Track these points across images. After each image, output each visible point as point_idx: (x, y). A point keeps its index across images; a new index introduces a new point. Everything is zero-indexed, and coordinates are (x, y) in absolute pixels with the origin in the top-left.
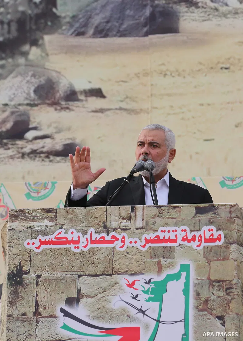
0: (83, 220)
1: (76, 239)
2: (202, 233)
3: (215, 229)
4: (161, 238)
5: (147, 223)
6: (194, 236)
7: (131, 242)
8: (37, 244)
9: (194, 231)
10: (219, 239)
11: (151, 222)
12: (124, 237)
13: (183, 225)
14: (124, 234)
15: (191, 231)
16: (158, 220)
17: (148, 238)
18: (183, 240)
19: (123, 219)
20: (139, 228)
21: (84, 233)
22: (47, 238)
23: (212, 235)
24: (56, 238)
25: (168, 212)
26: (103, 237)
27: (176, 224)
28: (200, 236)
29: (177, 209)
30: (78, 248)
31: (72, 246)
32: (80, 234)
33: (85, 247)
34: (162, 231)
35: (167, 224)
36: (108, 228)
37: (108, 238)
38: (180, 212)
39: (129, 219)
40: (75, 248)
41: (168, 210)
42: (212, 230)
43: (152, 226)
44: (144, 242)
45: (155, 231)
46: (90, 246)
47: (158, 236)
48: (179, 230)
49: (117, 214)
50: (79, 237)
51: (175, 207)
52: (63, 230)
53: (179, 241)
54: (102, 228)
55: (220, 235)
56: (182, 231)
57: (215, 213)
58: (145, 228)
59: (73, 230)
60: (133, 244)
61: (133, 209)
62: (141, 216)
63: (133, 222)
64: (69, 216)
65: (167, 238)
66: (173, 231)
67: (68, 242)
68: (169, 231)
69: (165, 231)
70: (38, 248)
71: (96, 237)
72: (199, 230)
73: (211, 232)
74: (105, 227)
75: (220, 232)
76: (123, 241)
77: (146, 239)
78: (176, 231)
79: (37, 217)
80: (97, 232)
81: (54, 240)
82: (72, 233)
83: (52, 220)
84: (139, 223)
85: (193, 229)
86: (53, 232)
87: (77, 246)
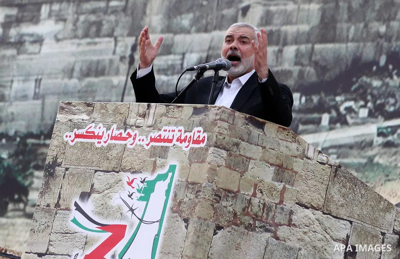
0: (111, 116)
1: (101, 134)
2: (192, 134)
3: (202, 131)
4: (162, 138)
5: (156, 121)
6: (186, 136)
7: (140, 140)
8: (73, 137)
9: (188, 132)
10: (203, 141)
11: (159, 120)
12: (136, 135)
13: (181, 125)
14: (137, 132)
15: (185, 132)
16: (164, 119)
17: (153, 137)
18: (177, 140)
19: (140, 116)
20: (149, 127)
21: (108, 129)
22: (80, 132)
23: (199, 137)
24: (87, 132)
25: (173, 112)
26: (121, 134)
27: (176, 124)
28: (190, 137)
29: (180, 109)
30: (100, 143)
31: (96, 141)
32: (105, 129)
33: (105, 142)
34: (164, 131)
35: (169, 123)
36: (127, 125)
37: (124, 135)
38: (181, 112)
39: (144, 116)
40: (98, 143)
41: (174, 109)
42: (200, 132)
43: (159, 125)
44: (149, 141)
45: (160, 130)
46: (110, 141)
47: (160, 136)
48: (177, 130)
49: (136, 111)
50: (103, 133)
51: (179, 107)
52: (93, 125)
53: (174, 142)
54: (122, 125)
55: (204, 137)
56: (179, 131)
57: (205, 115)
58: (153, 127)
59: (101, 125)
60: (141, 142)
61: (149, 106)
62: (153, 114)
63: (146, 119)
64: (102, 111)
65: (166, 138)
66: (172, 131)
67: (94, 137)
68: (169, 131)
69: (166, 131)
70: (72, 141)
71: (116, 133)
72: (191, 132)
73: (199, 134)
74: (125, 123)
75: (206, 135)
76: (134, 139)
77: (151, 137)
78: (174, 131)
79: (79, 110)
80: (118, 129)
81: (85, 134)
82: (100, 128)
83: (88, 115)
84: (150, 121)
85: (187, 130)
86: (86, 126)
87: (99, 140)
